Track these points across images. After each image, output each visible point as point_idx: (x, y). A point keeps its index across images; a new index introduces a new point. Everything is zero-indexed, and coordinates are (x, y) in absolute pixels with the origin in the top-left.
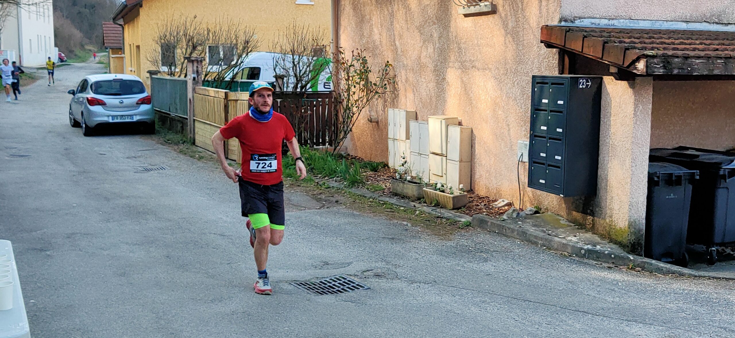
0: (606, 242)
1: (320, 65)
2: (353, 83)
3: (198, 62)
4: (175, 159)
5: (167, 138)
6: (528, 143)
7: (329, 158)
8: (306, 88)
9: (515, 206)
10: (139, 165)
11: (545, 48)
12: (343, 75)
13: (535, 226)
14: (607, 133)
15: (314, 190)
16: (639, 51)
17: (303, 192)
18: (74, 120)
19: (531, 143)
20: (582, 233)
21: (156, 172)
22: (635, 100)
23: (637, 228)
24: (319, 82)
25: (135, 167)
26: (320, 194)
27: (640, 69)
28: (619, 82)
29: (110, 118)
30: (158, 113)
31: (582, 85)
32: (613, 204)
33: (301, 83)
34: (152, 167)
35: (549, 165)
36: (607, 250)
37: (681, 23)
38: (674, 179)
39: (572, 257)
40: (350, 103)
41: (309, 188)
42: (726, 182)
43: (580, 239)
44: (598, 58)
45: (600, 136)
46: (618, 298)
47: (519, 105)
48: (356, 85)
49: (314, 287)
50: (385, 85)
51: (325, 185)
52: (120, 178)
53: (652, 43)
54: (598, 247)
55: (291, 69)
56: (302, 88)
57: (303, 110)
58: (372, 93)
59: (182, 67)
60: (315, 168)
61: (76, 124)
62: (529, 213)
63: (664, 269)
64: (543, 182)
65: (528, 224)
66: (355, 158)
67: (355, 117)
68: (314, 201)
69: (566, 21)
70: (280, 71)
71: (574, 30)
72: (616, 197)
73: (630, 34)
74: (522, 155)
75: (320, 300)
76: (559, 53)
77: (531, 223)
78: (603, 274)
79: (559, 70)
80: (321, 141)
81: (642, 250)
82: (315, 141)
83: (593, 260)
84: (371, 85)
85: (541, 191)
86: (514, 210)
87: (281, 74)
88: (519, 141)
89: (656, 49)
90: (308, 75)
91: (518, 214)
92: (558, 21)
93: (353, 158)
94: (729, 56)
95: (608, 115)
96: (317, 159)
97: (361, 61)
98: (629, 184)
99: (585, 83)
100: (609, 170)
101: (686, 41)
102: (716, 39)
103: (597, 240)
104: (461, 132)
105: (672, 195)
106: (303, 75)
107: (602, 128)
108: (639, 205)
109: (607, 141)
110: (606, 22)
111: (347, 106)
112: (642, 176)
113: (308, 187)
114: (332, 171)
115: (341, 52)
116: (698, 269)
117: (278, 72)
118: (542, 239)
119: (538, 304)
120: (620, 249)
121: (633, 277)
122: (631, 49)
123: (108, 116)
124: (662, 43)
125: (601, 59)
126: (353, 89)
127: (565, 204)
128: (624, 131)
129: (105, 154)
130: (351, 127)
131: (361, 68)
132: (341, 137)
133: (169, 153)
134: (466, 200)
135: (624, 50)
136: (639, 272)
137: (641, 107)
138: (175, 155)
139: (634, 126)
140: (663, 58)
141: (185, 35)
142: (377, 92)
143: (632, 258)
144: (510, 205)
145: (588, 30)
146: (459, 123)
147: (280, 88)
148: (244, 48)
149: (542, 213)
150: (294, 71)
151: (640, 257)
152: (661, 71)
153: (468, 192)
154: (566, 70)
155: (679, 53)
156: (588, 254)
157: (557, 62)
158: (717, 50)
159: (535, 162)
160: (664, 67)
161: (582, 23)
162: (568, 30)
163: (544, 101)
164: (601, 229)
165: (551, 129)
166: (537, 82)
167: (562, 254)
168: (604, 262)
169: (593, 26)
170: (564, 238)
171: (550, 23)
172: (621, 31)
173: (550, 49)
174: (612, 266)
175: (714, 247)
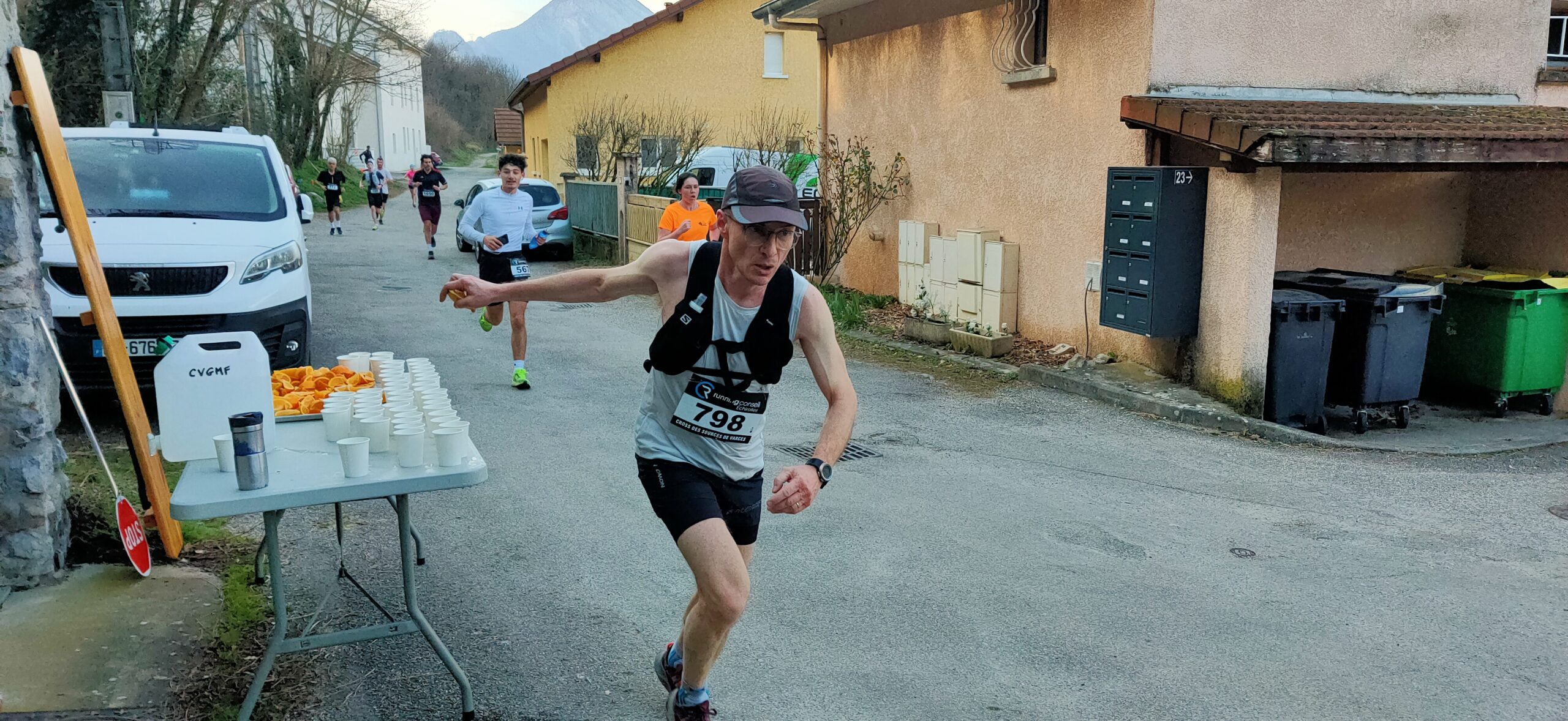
0: (1212, 401)
6: (1103, 264)
11: (1127, 127)
13: (1108, 378)
16: (1262, 130)
20: (1177, 388)
23: (1254, 380)
27: (1263, 155)
28: (1233, 174)
31: (1179, 180)
32: (1221, 347)
36: (1210, 410)
37: (1323, 92)
38: (1308, 310)
39: (1159, 419)
42: (1383, 316)
43: (1173, 396)
44: (1203, 140)
53: (1283, 119)
62: (1101, 362)
63: (1291, 437)
64: (1122, 316)
65: (1099, 376)
69: (1157, 90)
71: (1170, 102)
72: (1225, 338)
73: (1249, 108)
74: (1093, 278)
76: (1147, 135)
77: (1103, 375)
78: (1205, 443)
79: (1147, 159)
81: (1260, 412)
83: (1192, 423)
85: (1119, 331)
86: (1079, 358)
88: (1087, 261)
89: (1287, 127)
92: (1146, 89)
94: (1392, 136)
95: (1217, 221)
97: (861, 154)
98: (1243, 318)
99: (1183, 177)
101: (1330, 117)
102: (1373, 113)
103: (1197, 397)
105: (1305, 333)
107: (1205, 241)
108: (1258, 348)
109: (1214, 258)
110: (1215, 90)
112: (1263, 308)
116: (1342, 438)
118: (1117, 396)
120: (1229, 409)
121: (1247, 446)
122: (1251, 126)
124: (1297, 119)
125: (1207, 143)
127: (1153, 348)
128: (1238, 244)
134: (1012, 345)
135: (1241, 128)
136: (1256, 439)
137: (1264, 210)
139: (1253, 237)
140: (1297, 139)
143: (1246, 421)
146: (1001, 237)
151: (1258, 420)
152: (1292, 158)
153: (1013, 334)
154: (1157, 159)
155: (1320, 132)
156: (1186, 415)
157: (1143, 148)
158: (1376, 128)
159: (1110, 290)
160: (1299, 152)
161: (1180, 93)
162: (1161, 103)
163: (1124, 203)
164: (1202, 382)
165: (1135, 242)
166: (1117, 177)
167: (1146, 416)
168: (1207, 427)
169: (1196, 97)
170: (1151, 394)
171: (1135, 93)
172: (1237, 103)
173: (1134, 130)
174: (1217, 431)
175: (1363, 408)
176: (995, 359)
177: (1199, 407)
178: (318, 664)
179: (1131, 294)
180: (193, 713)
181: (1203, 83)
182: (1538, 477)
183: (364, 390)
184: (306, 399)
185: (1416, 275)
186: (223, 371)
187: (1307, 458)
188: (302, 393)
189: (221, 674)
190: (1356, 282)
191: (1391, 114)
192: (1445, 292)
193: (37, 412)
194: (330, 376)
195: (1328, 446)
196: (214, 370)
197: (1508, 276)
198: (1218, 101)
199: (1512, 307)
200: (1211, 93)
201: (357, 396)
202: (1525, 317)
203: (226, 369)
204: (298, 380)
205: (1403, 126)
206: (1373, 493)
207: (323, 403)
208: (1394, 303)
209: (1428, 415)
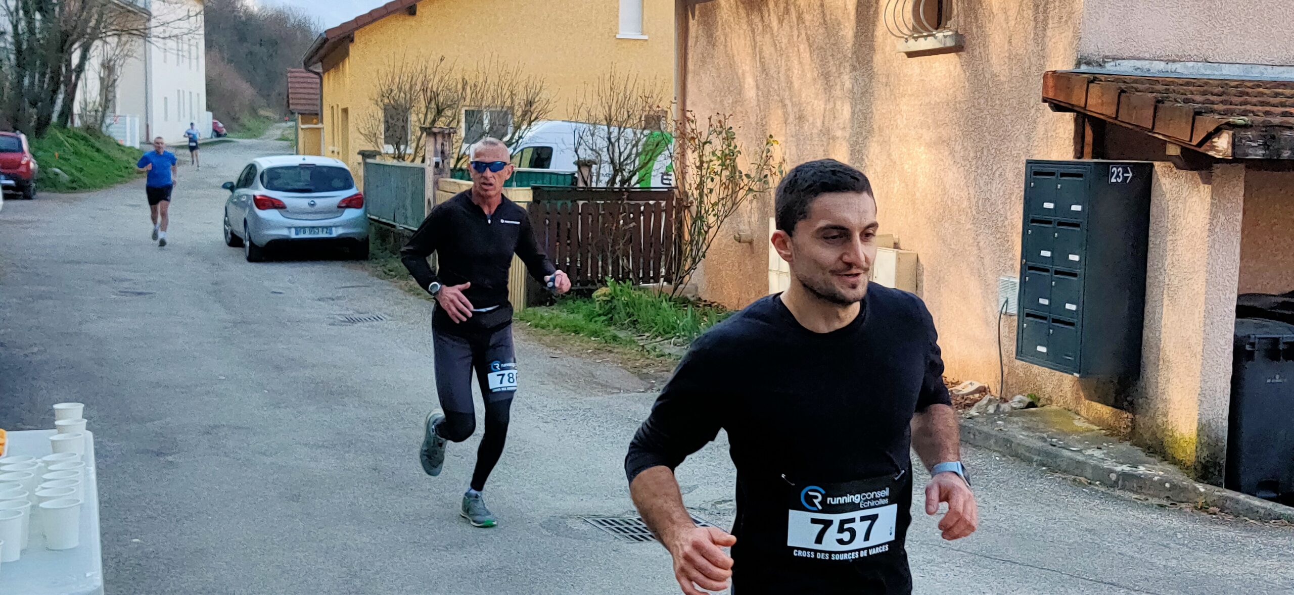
0: (1156, 461)
1: (655, 145)
2: (710, 173)
3: (444, 137)
4: (401, 303)
5: (388, 266)
6: (1017, 281)
7: (664, 304)
8: (630, 183)
9: (993, 392)
10: (338, 313)
11: (1051, 111)
12: (692, 158)
13: (1028, 429)
14: (1160, 266)
15: (636, 360)
16: (1219, 117)
17: (617, 362)
18: (232, 233)
19: (1023, 280)
20: (1114, 443)
21: (366, 324)
22: (1212, 203)
23: (1213, 436)
24: (653, 173)
25: (331, 316)
26: (647, 365)
27: (1220, 149)
28: (1183, 172)
29: (293, 230)
30: (376, 224)
31: (1116, 178)
32: (1170, 391)
33: (622, 175)
34: (362, 316)
35: (1054, 321)
36: (1156, 474)
38: (1281, 348)
39: (1092, 486)
40: (703, 208)
41: (628, 356)
43: (1107, 454)
44: (1146, 129)
45: (1148, 268)
46: (1175, 561)
47: (1002, 213)
48: (714, 177)
49: (626, 528)
50: (766, 176)
51: (655, 351)
52: (304, 333)
53: (1246, 103)
54: (1142, 469)
55: (605, 149)
56: (623, 182)
57: (621, 222)
58: (741, 190)
59: (418, 145)
60: (640, 320)
61: (234, 241)
62: (1018, 406)
63: (1262, 511)
64: (1043, 349)
65: (1015, 426)
66: (710, 305)
67: (712, 232)
68: (637, 379)
69: (1088, 63)
70: (585, 154)
71: (1103, 79)
72: (1174, 380)
73: (1205, 88)
74: (1007, 302)
75: (636, 552)
76: (1076, 120)
77: (1020, 424)
78: (1148, 517)
79: (1076, 150)
80: (652, 275)
81: (1220, 476)
82: (641, 275)
83: (1131, 491)
84: (741, 177)
85: (1040, 367)
86: (990, 401)
87: (588, 158)
88: (1002, 278)
89: (1252, 114)
90: (634, 161)
91: (998, 407)
92: (1074, 63)
93: (705, 305)
95: (1163, 231)
96: (644, 305)
97: (724, 135)
98: (1199, 356)
99: (1120, 174)
100: (1163, 330)
103: (1139, 456)
104: (899, 259)
105: (1277, 376)
106: (624, 160)
107: (1149, 255)
108: (1218, 395)
109: (1161, 278)
110: (1161, 66)
111: (698, 212)
112: (1222, 342)
113: (625, 354)
114: (668, 327)
115: (689, 120)
117: (581, 156)
118: (1039, 452)
119: (1028, 569)
120: (1180, 473)
121: (1203, 523)
122: (1205, 113)
123: (289, 228)
124: (1263, 104)
125: (1150, 132)
126: (709, 184)
127: (1083, 390)
128: (1191, 261)
129: (281, 293)
130: (704, 250)
131: (724, 147)
132: (686, 268)
133: (390, 293)
135: (1192, 114)
136: (1215, 514)
137: (1222, 218)
138: (401, 296)
139: (1209, 252)
140: (1264, 129)
141: (424, 91)
142: (750, 190)
143: (1202, 490)
144: (983, 391)
145: (1128, 79)
146: (895, 244)
147: (586, 183)
148: (525, 114)
149: (1043, 406)
150: (611, 153)
151: (1217, 489)
152: (1260, 154)
154: (1089, 150)
156: (1124, 480)
157: (1072, 137)
159: (1029, 315)
160: (1266, 146)
161: (1118, 68)
162: (1093, 79)
163: (1047, 205)
164: (1146, 436)
165: (1060, 256)
166: (1037, 172)
167: (1075, 480)
168: (1152, 496)
169: (1138, 73)
170: (1080, 451)
171: (1061, 68)
172: (1189, 82)
173: (1060, 114)
174: (1165, 503)
198: (1164, 79)
200: (1156, 69)
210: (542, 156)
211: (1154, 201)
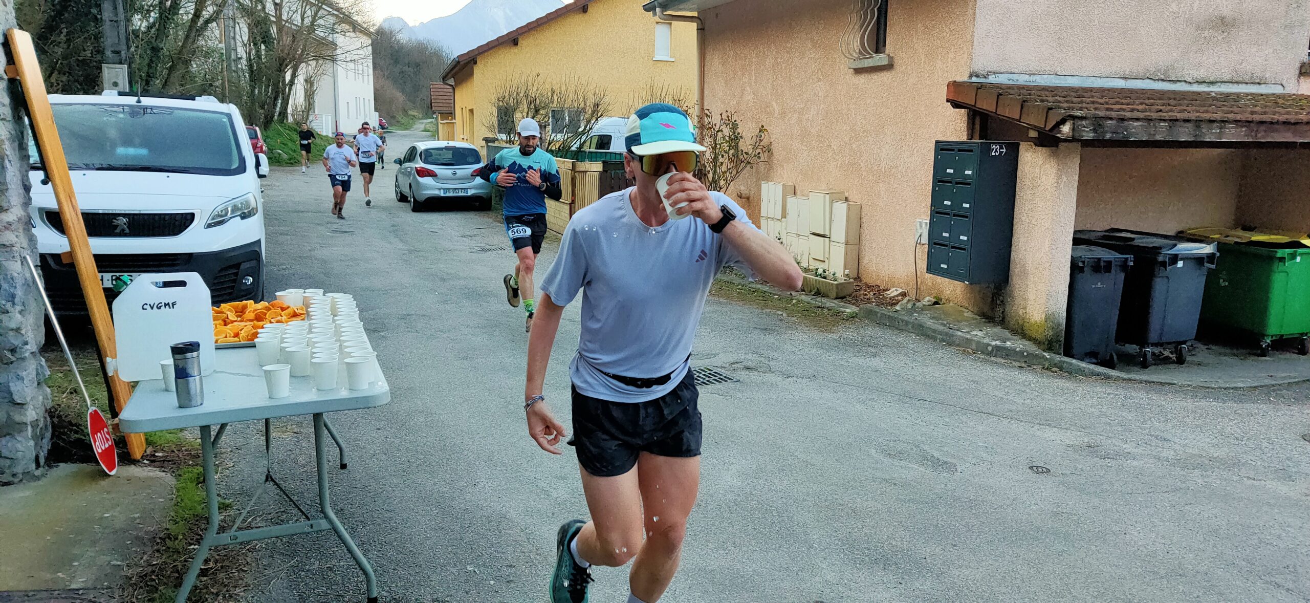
0: (1019, 339)
6: (928, 221)
9: (911, 295)
10: (475, 245)
11: (952, 108)
13: (933, 318)
16: (1064, 111)
18: (401, 193)
19: (932, 221)
20: (990, 327)
22: (1056, 169)
23: (1056, 322)
25: (471, 247)
27: (1064, 132)
28: (1040, 148)
31: (995, 153)
32: (1028, 293)
36: (1018, 346)
37: (1118, 80)
38: (1102, 264)
39: (976, 355)
42: (1166, 271)
43: (987, 334)
44: (1016, 120)
47: (918, 176)
53: (1082, 102)
61: (403, 198)
62: (928, 303)
63: (1086, 370)
64: (945, 266)
65: (925, 316)
69: (978, 76)
71: (987, 86)
72: (1031, 286)
74: (920, 235)
76: (968, 114)
77: (929, 315)
78: (1012, 374)
79: (968, 134)
81: (1060, 349)
83: (1001, 357)
85: (942, 278)
86: (909, 301)
88: (917, 220)
91: (914, 304)
92: (969, 76)
94: (1175, 118)
95: (1026, 187)
99: (998, 150)
101: (1123, 101)
102: (1159, 99)
103: (1007, 335)
105: (1099, 284)
107: (1016, 204)
108: (1060, 293)
109: (1023, 219)
110: (1026, 77)
112: (1064, 262)
116: (1128, 372)
118: (941, 333)
120: (1034, 346)
122: (1055, 109)
127: (971, 293)
134: (854, 288)
135: (1046, 110)
137: (1065, 179)
140: (1094, 119)
143: (1048, 356)
145: (1004, 86)
148: (593, 111)
149: (943, 304)
151: (1058, 356)
152: (1091, 136)
153: (855, 279)
154: (977, 134)
155: (1113, 114)
156: (997, 351)
157: (965, 125)
158: (1161, 111)
159: (935, 244)
160: (1095, 130)
161: (997, 79)
162: (980, 87)
163: (949, 171)
164: (1012, 322)
165: (957, 204)
166: (942, 148)
167: (964, 351)
168: (1014, 360)
169: (1011, 82)
170: (968, 332)
171: (959, 79)
172: (1044, 89)
173: (957, 110)
174: (1023, 365)
175: (1148, 347)
176: (839, 300)
177: (1008, 344)
178: (250, 554)
179: (953, 247)
180: (142, 594)
181: (1016, 71)
182: (1295, 408)
183: (295, 323)
184: (246, 328)
185: (1194, 235)
186: (171, 305)
187: (1098, 389)
188: (243, 324)
189: (168, 561)
190: (1144, 240)
191: (1175, 99)
192: (1218, 251)
193: (23, 335)
194: (268, 309)
195: (1117, 379)
196: (163, 304)
197: (1273, 237)
198: (1028, 86)
199: (1276, 263)
200: (1023, 80)
201: (286, 328)
202: (1286, 272)
203: (173, 304)
204: (241, 312)
205: (1185, 110)
206: (1153, 420)
207: (257, 333)
208: (1175, 259)
209: (1202, 353)
210: (604, 141)
211: (1020, 167)
